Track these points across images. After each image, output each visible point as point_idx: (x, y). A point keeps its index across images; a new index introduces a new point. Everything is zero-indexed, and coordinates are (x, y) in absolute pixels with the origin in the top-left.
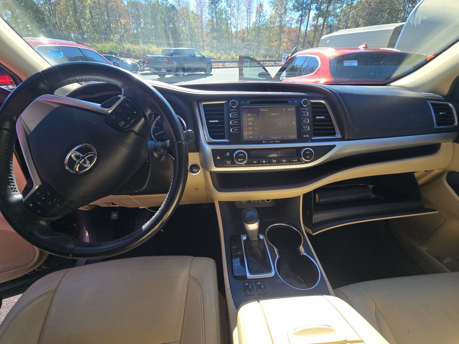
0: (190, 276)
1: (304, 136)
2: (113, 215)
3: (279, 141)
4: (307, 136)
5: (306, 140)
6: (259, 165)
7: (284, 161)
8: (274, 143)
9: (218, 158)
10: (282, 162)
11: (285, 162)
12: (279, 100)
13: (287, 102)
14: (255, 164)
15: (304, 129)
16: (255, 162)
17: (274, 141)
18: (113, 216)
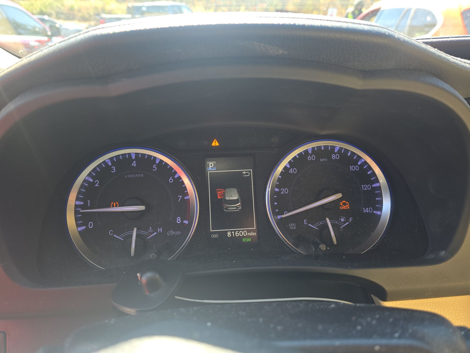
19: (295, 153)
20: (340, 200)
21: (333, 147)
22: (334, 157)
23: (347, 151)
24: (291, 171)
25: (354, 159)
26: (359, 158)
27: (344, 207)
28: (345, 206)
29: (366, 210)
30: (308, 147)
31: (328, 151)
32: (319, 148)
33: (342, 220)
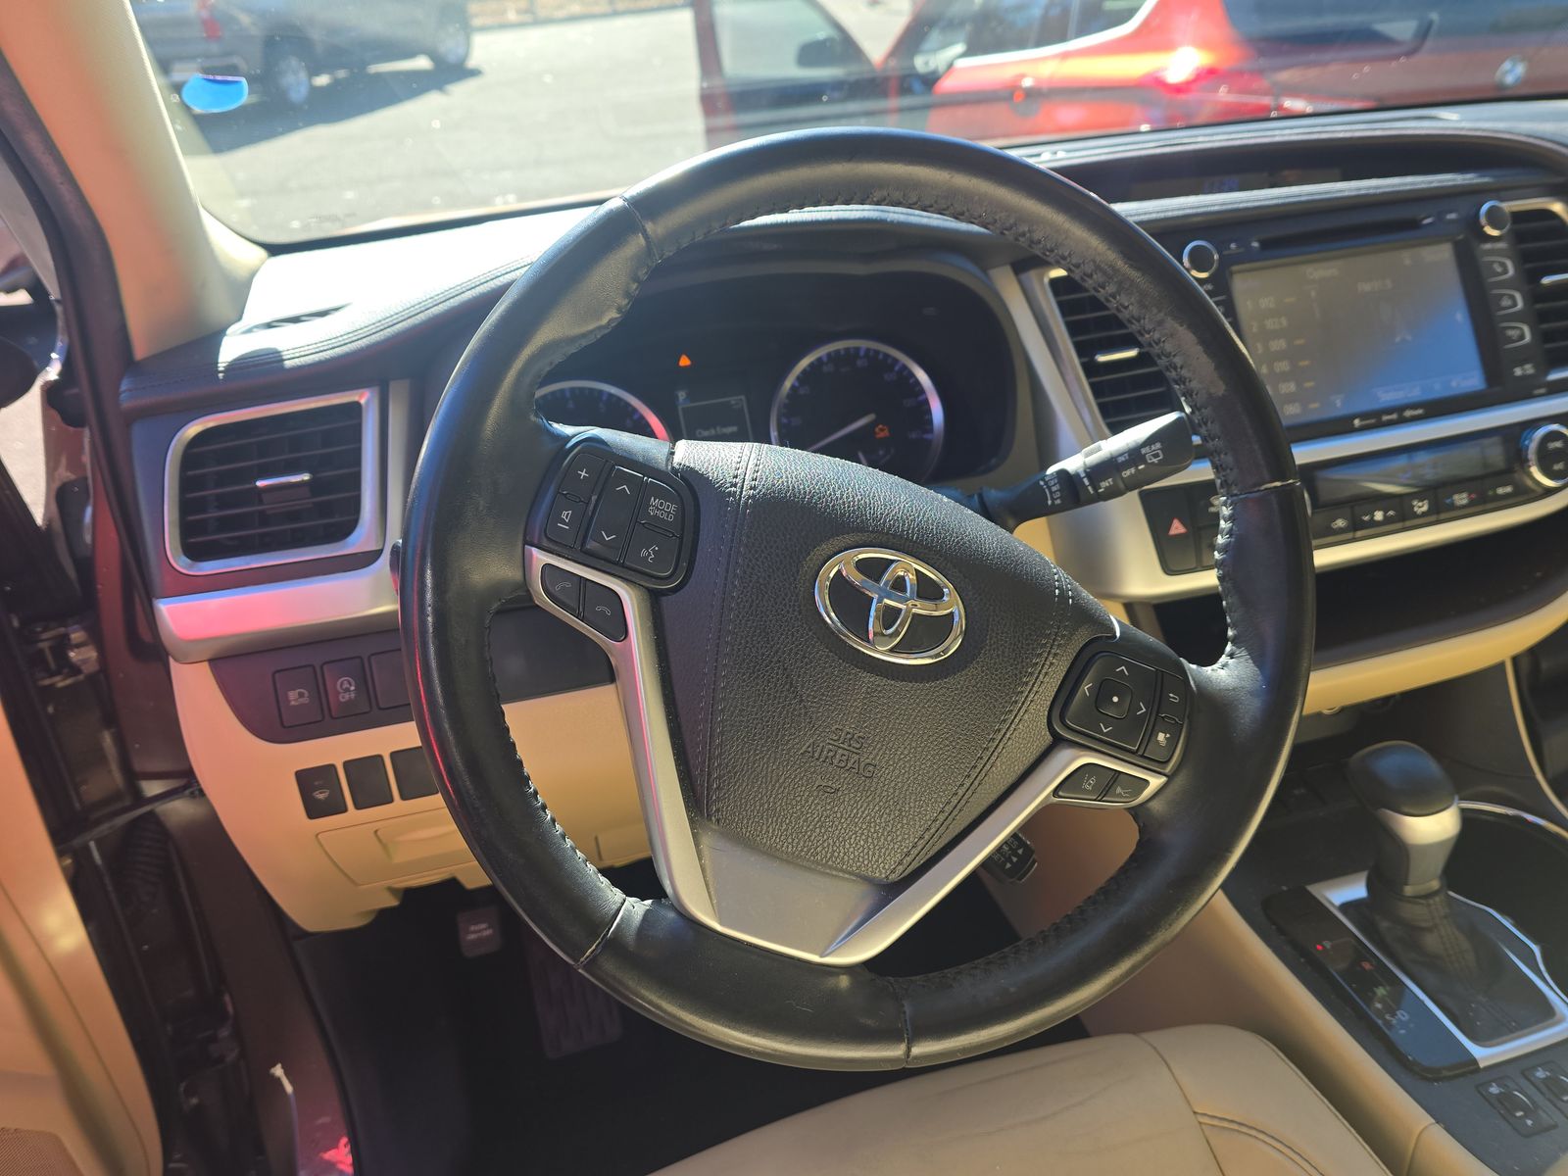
0: (1203, 1120)
1: (1518, 372)
2: (472, 928)
3: (1420, 412)
4: (1529, 369)
5: (1524, 392)
6: (1359, 534)
7: (1461, 499)
8: (1402, 421)
9: (1177, 528)
10: (1453, 507)
11: (1465, 502)
12: (1380, 216)
13: (1413, 225)
14: (1341, 531)
15: (1511, 340)
16: (1340, 523)
17: (1400, 409)
18: (472, 937)
19: (804, 363)
20: (871, 426)
21: (857, 349)
22: (859, 363)
23: (877, 352)
24: (802, 392)
25: (890, 363)
26: (896, 361)
27: (882, 435)
28: (882, 432)
29: (914, 436)
30: (822, 352)
31: (850, 356)
32: (837, 352)
33: (881, 453)
